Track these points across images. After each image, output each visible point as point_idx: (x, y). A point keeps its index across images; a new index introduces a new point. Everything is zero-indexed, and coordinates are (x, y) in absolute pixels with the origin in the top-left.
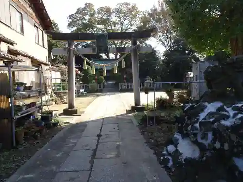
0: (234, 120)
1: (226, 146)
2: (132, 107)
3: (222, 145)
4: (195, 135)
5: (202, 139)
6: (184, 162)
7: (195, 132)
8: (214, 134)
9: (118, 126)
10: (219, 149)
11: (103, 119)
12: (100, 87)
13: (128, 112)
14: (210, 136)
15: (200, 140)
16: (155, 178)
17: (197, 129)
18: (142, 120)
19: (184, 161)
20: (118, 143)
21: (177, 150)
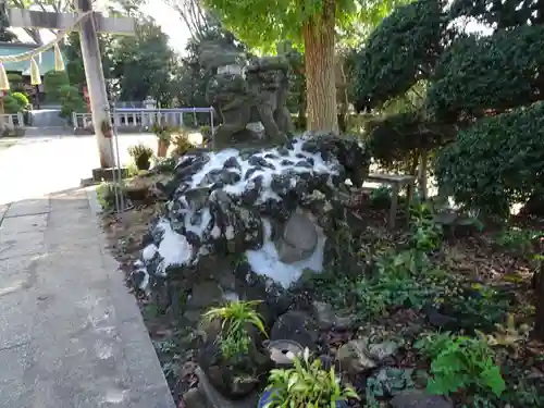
0: (246, 183)
1: (230, 233)
2: (95, 172)
3: (223, 231)
4: (181, 218)
5: (193, 224)
6: (165, 274)
7: (181, 211)
8: (211, 213)
9: (47, 220)
10: (218, 239)
11: (9, 205)
12: (16, 122)
13: (86, 183)
14: (206, 216)
15: (189, 228)
16: (106, 316)
17: (183, 206)
18: (107, 199)
19: (166, 271)
20: (36, 258)
21: (157, 253)
